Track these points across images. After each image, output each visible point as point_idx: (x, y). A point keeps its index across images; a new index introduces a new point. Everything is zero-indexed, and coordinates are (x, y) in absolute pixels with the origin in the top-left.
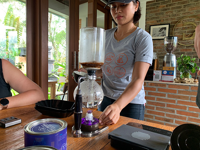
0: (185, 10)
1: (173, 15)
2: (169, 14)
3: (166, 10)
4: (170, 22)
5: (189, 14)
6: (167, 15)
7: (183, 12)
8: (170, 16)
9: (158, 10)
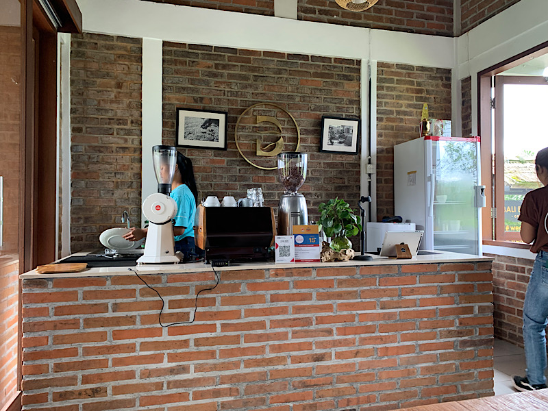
0: (257, 88)
1: (233, 94)
2: (222, 87)
3: (215, 75)
4: (225, 107)
5: (265, 97)
6: (217, 88)
7: (254, 92)
8: (226, 93)
9: (196, 72)
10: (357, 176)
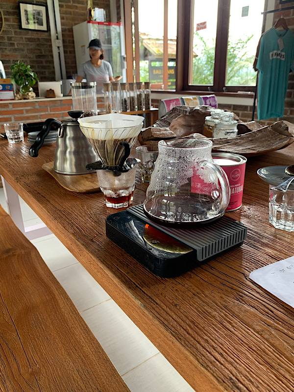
10: (50, 48)
